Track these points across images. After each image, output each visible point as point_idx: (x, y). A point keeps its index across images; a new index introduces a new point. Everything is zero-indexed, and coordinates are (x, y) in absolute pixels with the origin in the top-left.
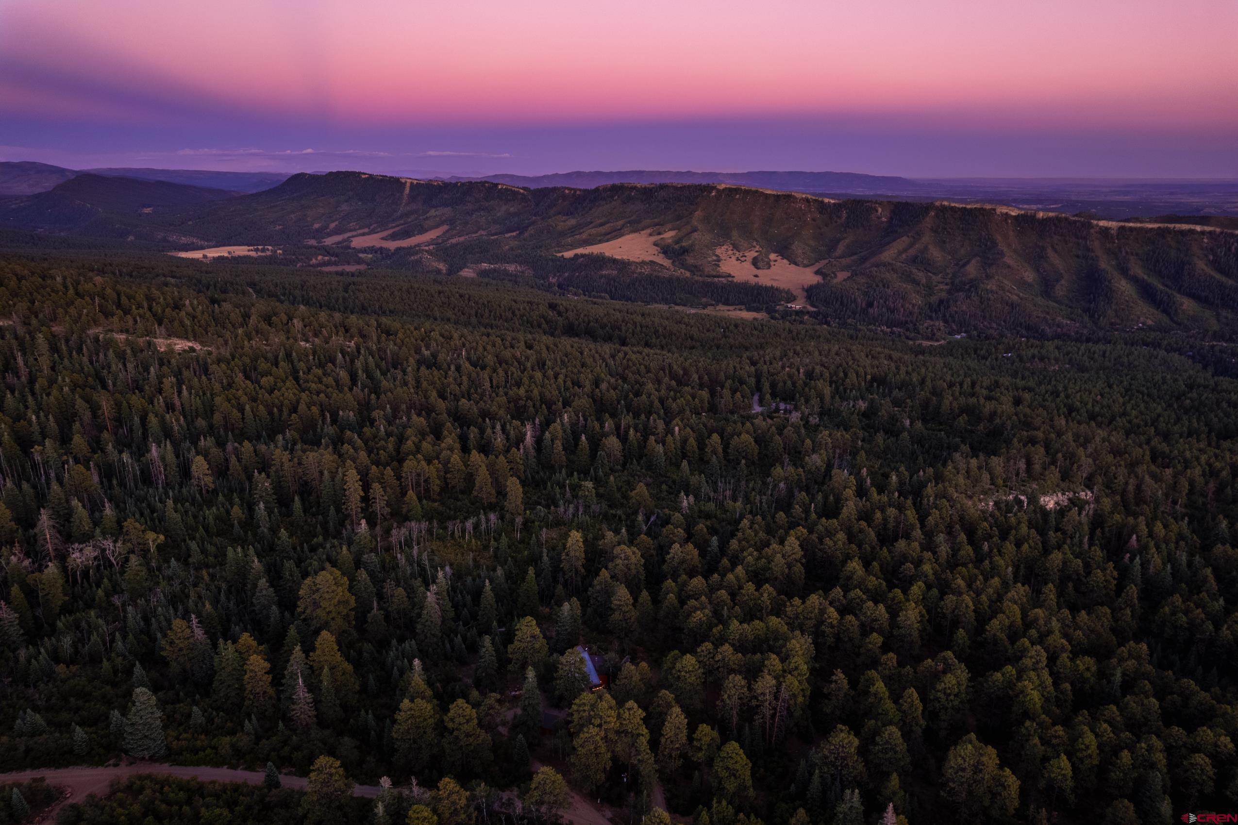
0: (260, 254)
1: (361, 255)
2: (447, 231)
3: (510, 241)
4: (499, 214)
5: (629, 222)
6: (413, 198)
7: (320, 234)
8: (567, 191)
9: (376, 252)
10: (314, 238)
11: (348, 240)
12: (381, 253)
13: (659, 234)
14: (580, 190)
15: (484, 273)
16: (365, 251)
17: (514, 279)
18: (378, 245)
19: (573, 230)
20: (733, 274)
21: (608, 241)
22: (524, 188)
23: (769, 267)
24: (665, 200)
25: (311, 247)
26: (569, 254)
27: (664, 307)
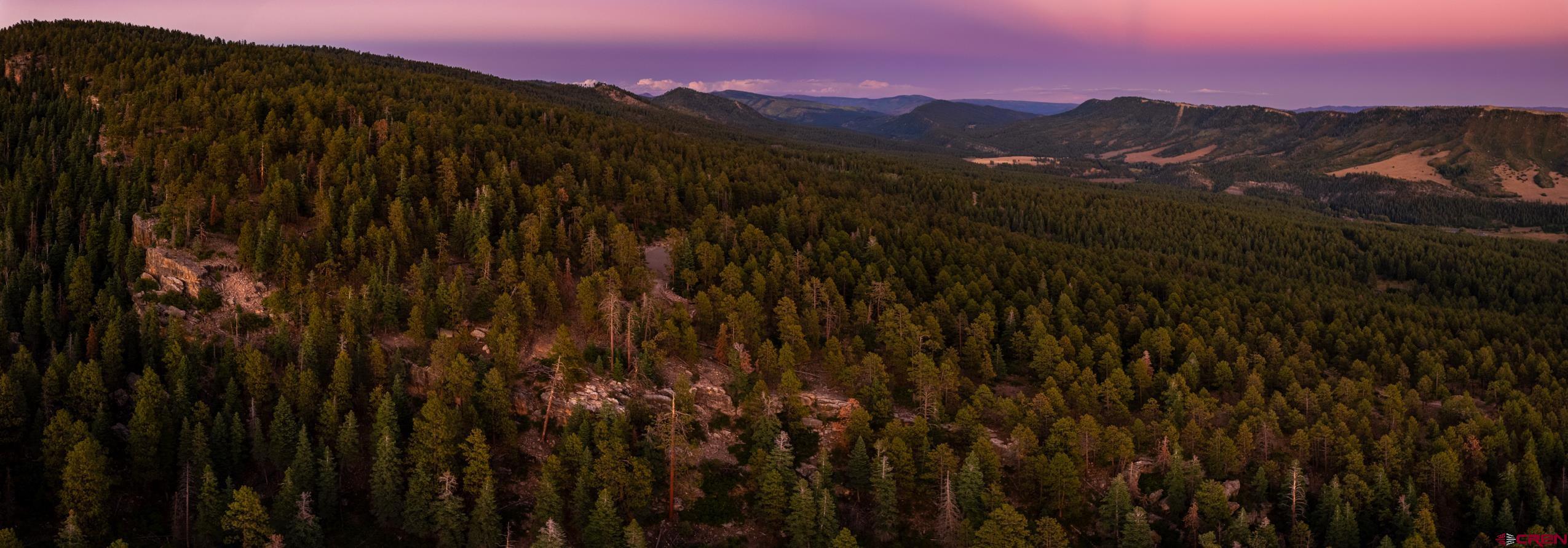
0: (1040, 163)
1: (1133, 170)
2: (1215, 150)
3: (1277, 160)
4: (1265, 136)
5: (1398, 143)
6: (1185, 120)
7: (1103, 148)
8: (1332, 115)
9: (1146, 168)
10: (1093, 152)
11: (1124, 156)
12: (1151, 169)
13: (1432, 154)
14: (1345, 114)
15: (1251, 191)
16: (1136, 166)
17: (1284, 198)
18: (1149, 161)
19: (1341, 151)
20: (1519, 194)
21: (1378, 160)
22: (1289, 112)
23: (1553, 186)
24: (1432, 122)
25: (1091, 160)
26: (1340, 173)
27: (1451, 231)
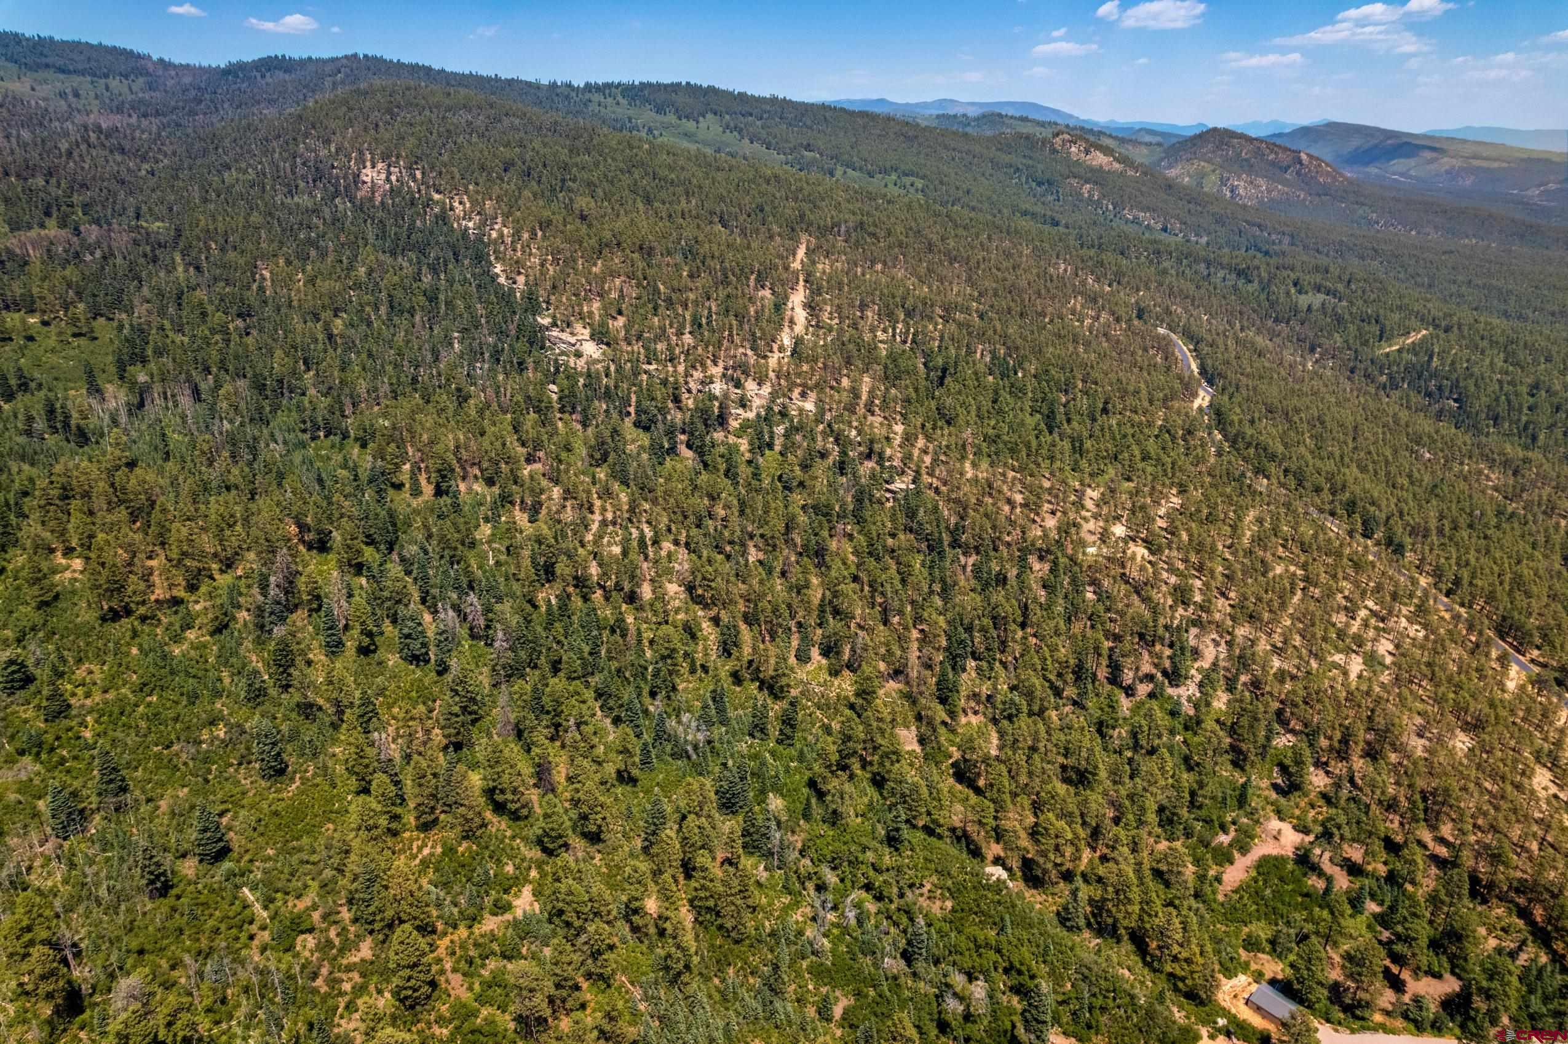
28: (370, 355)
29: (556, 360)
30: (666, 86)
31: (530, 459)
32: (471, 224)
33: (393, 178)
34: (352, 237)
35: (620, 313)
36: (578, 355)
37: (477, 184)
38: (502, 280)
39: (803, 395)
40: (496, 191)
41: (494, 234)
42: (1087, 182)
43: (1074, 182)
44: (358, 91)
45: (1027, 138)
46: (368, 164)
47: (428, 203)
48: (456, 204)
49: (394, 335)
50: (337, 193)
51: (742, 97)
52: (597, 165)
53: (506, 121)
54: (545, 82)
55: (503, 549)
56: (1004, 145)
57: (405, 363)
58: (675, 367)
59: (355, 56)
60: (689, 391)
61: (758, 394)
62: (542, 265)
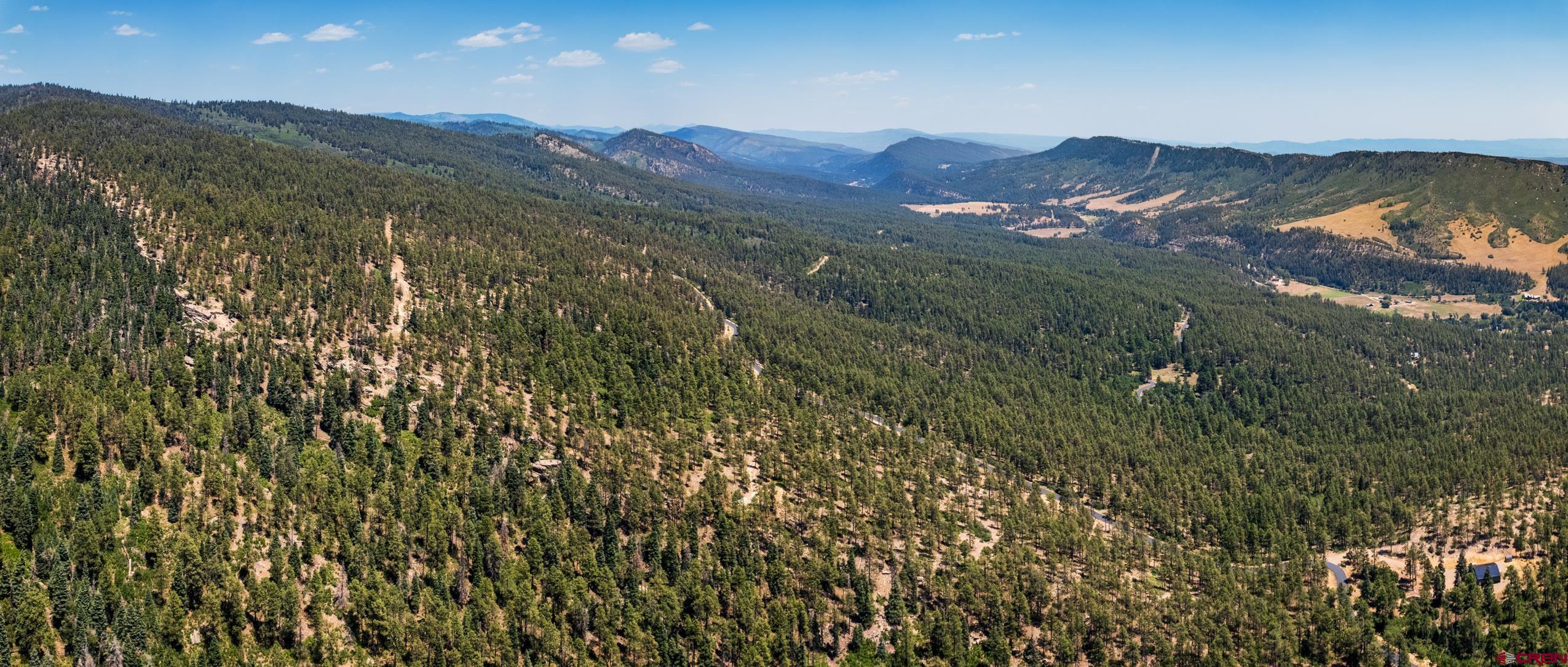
0: (990, 212)
1: (1090, 218)
2: (1180, 197)
3: (1233, 209)
4: (1236, 181)
8: (1305, 159)
9: (1104, 216)
10: (1055, 198)
11: (1086, 201)
12: (1108, 217)
13: (1390, 206)
16: (1094, 213)
18: (1110, 209)
19: (1300, 201)
20: (1464, 256)
21: (1330, 213)
22: (1266, 155)
23: (1507, 245)
24: (1399, 169)
28: (31, 317)
29: (193, 332)
30: (255, 104)
31: (170, 441)
32: (119, 204)
33: (61, 166)
34: (26, 211)
35: (248, 287)
36: (212, 327)
37: (124, 172)
38: (144, 253)
39: (428, 368)
40: (140, 178)
41: (138, 213)
42: (567, 166)
43: (558, 167)
44: (42, 106)
45: (517, 137)
46: (44, 155)
47: (86, 186)
48: (108, 188)
49: (51, 298)
50: (18, 176)
51: (310, 111)
52: (215, 158)
53: (145, 127)
54: (168, 101)
55: (142, 556)
56: (502, 141)
57: (60, 327)
58: (304, 342)
59: (40, 84)
60: (319, 367)
61: (387, 369)
62: (178, 241)
